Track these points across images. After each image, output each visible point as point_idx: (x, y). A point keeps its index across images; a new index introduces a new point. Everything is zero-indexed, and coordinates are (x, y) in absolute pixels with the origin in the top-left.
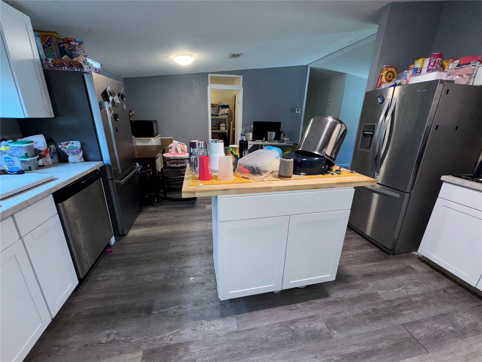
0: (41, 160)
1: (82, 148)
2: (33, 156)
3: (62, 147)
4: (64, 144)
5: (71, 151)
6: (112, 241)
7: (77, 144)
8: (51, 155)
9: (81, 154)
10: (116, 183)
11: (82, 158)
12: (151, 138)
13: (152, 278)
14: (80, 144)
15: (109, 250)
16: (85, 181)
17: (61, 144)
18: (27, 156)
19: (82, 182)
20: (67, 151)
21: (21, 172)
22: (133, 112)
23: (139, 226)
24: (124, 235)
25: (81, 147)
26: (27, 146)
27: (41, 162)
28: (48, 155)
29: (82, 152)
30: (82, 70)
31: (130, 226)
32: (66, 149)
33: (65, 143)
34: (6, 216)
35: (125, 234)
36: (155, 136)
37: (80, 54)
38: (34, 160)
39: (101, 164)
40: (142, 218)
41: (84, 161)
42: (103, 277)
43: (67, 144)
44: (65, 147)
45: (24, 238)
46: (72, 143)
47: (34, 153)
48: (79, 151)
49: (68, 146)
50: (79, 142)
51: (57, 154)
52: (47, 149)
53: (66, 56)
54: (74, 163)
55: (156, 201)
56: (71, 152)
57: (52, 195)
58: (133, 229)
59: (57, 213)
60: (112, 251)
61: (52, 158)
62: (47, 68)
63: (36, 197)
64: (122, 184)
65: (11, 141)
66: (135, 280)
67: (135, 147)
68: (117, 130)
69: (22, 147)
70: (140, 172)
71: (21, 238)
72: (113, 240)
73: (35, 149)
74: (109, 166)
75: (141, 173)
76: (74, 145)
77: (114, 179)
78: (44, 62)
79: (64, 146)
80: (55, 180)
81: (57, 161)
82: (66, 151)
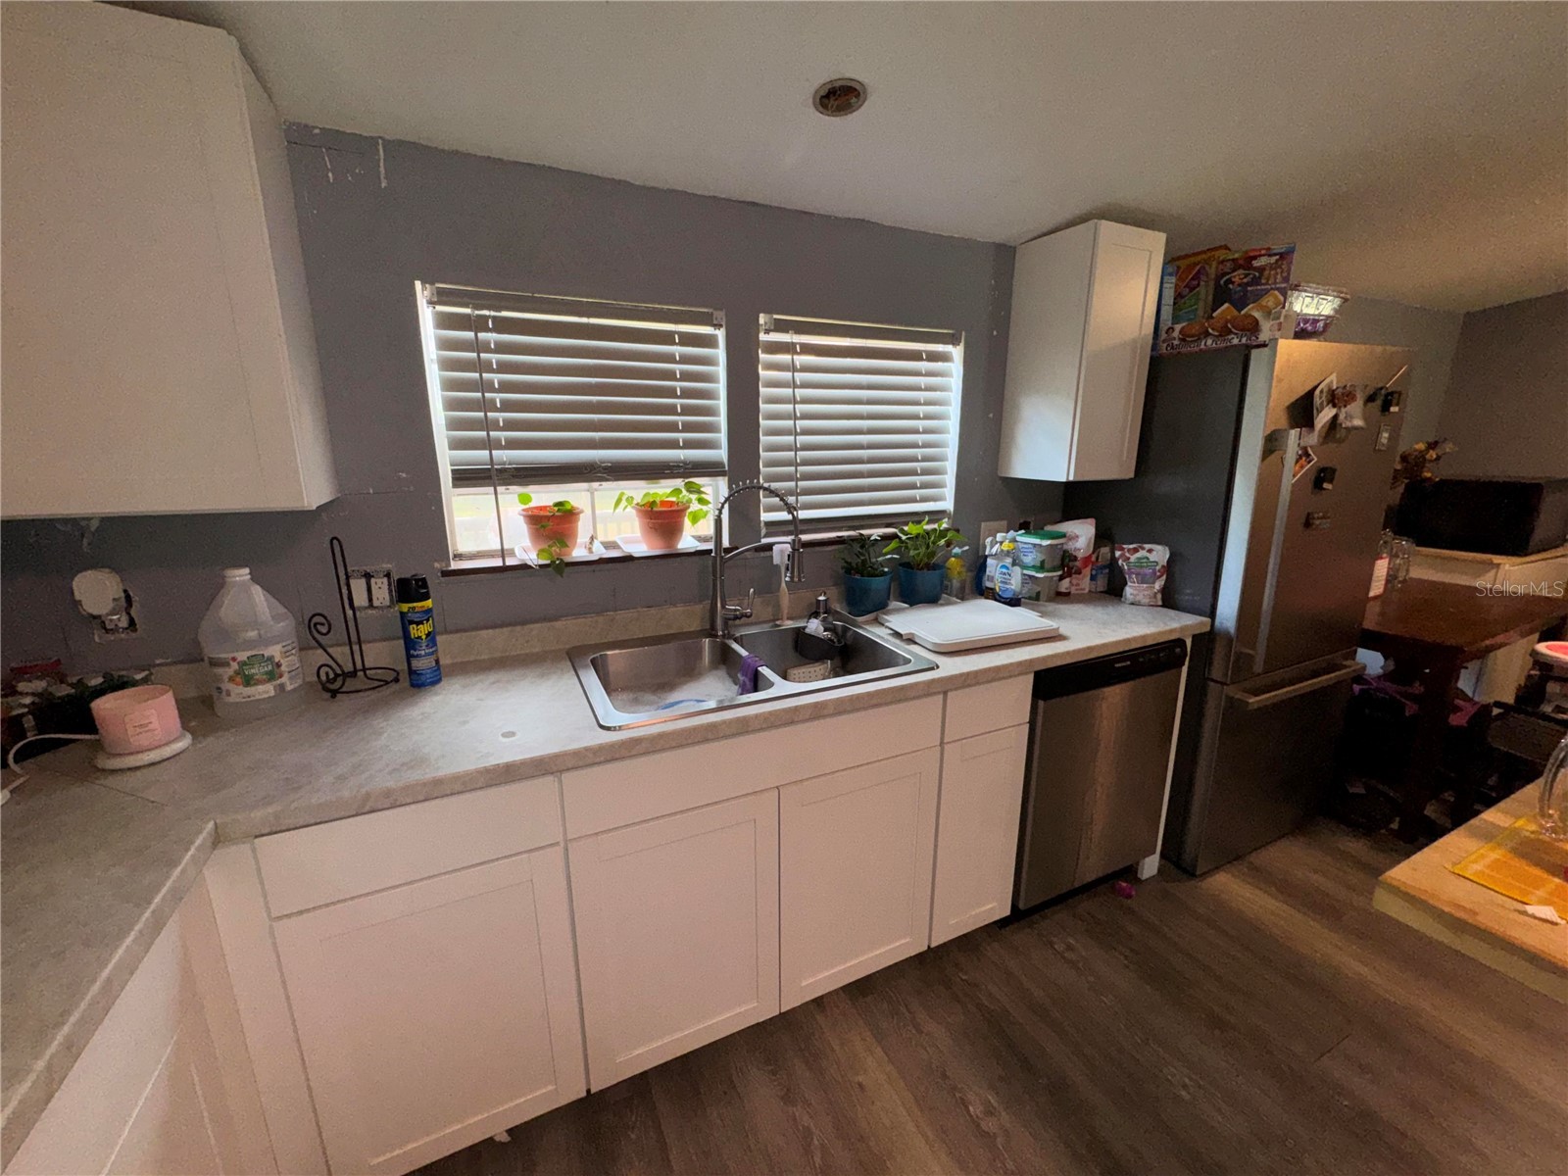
0: (1067, 580)
1: (1169, 568)
2: (1054, 570)
3: (1121, 556)
4: (1129, 550)
5: (1138, 570)
6: (1146, 867)
7: (1160, 554)
8: (1094, 572)
9: (1158, 585)
10: (1230, 700)
11: (1159, 596)
12: (1497, 559)
13: (1192, 1090)
14: (1168, 556)
15: (1124, 884)
16: (1129, 663)
17: (1123, 549)
18: (1041, 567)
19: (1117, 665)
20: (1129, 569)
21: (1014, 602)
22: (1448, 447)
23: (1262, 877)
24: (1190, 873)
25: (1165, 564)
26: (1050, 545)
27: (1064, 586)
28: (1087, 572)
29: (1164, 577)
30: (1254, 338)
31: (1231, 857)
32: (1128, 564)
33: (1131, 546)
34: (935, 690)
35: (1198, 873)
36: (1530, 551)
37: (1272, 289)
38: (1052, 577)
39: (1202, 624)
40: (1291, 857)
41: (1160, 603)
42: (1070, 948)
43: (1136, 550)
44: (1129, 558)
45: (946, 747)
46: (1150, 551)
47: (1057, 562)
48: (1158, 574)
49: (1138, 555)
50: (1167, 548)
51: (1107, 571)
52: (1090, 556)
53: (1226, 305)
54: (1132, 604)
55: (1395, 826)
56: (1137, 574)
57: (1031, 677)
58: (1233, 876)
59: (1028, 720)
60: (1129, 896)
61: (1093, 578)
62: (1165, 351)
63: (997, 669)
64: (1250, 708)
65: (1023, 531)
66: (1139, 1041)
67: (1400, 582)
68: (1308, 524)
69: (1040, 545)
70: (1375, 684)
71: (942, 743)
72: (1150, 866)
73: (1065, 552)
74: (1229, 639)
75: (1377, 689)
76: (1153, 557)
77: (1226, 684)
78: (1164, 336)
79: (1127, 555)
80: (1060, 640)
81: (1102, 589)
82: (1126, 567)
